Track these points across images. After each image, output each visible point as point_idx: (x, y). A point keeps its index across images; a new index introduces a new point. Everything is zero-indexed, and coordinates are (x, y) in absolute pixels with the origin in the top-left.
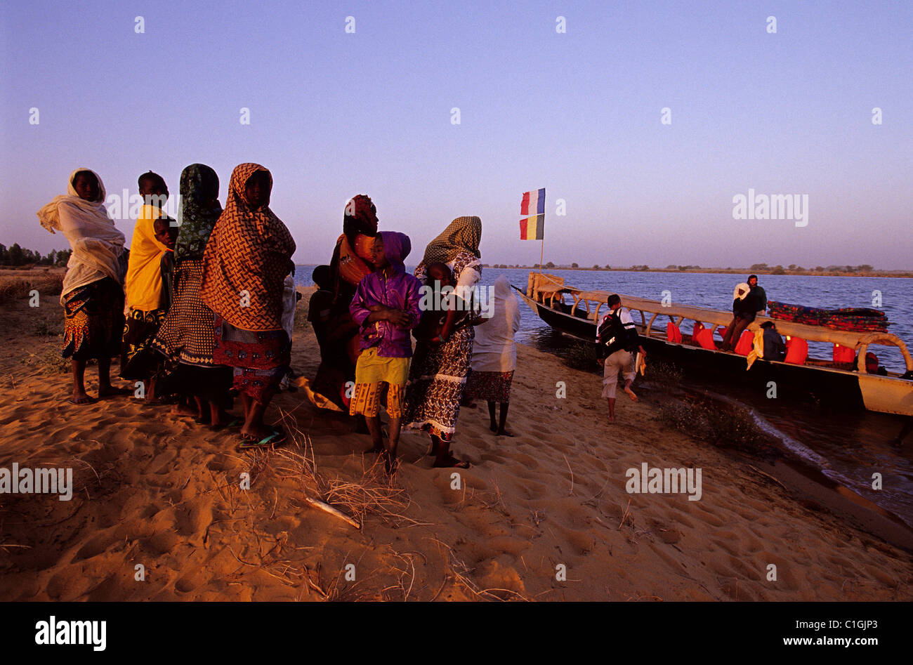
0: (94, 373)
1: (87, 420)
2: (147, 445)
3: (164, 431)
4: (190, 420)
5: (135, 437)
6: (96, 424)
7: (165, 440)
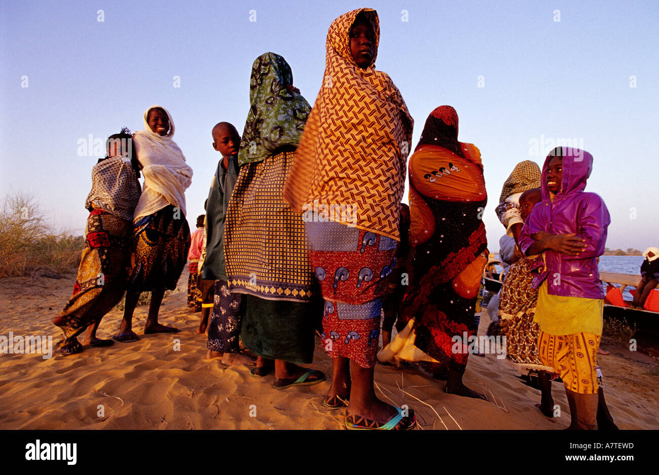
0: (144, 311)
1: (123, 363)
2: (191, 409)
3: (212, 385)
4: (245, 369)
5: (176, 394)
6: (131, 369)
7: (217, 401)
